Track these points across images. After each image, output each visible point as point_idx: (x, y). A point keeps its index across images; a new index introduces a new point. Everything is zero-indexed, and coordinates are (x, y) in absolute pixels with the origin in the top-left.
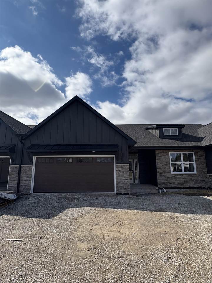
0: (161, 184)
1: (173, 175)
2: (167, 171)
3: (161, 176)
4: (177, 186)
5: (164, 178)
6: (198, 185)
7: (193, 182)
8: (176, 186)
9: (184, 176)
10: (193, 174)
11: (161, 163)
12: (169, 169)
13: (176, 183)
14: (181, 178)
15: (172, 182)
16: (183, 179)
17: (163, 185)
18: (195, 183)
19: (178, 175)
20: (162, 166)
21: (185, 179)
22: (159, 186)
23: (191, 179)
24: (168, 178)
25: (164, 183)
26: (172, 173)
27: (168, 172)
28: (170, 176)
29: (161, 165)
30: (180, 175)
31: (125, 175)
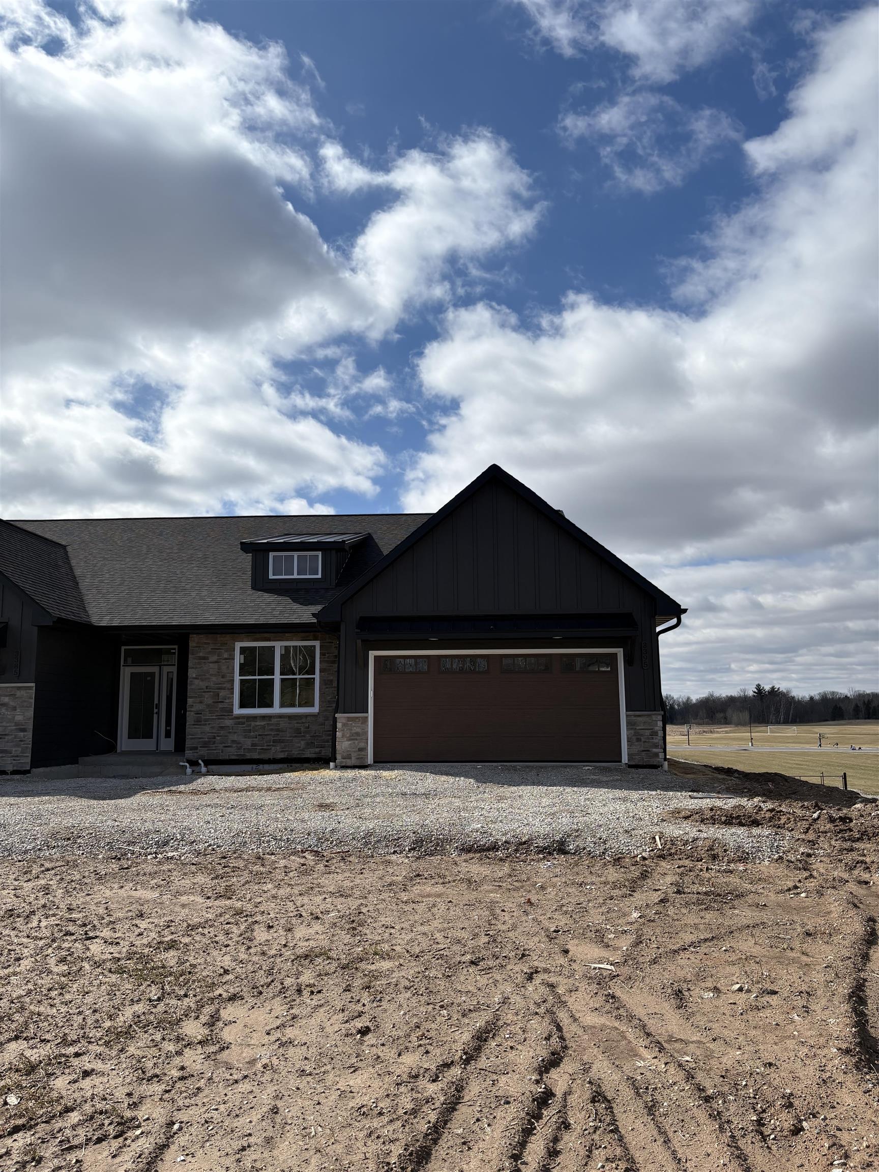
0: (196, 748)
1: (238, 717)
2: (220, 705)
3: (198, 722)
4: (249, 756)
5: (207, 729)
6: (317, 750)
7: (303, 743)
8: (244, 755)
9: (274, 721)
10: (306, 716)
11: (202, 680)
12: (229, 698)
13: (248, 743)
14: (263, 727)
15: (233, 741)
16: (272, 730)
17: (202, 753)
18: (310, 745)
19: (254, 718)
20: (207, 687)
21: (278, 730)
22: (189, 754)
23: (298, 731)
24: (222, 727)
25: (205, 745)
26: (238, 711)
27: (223, 709)
28: (228, 722)
29: (203, 684)
30: (264, 717)
31: (19, 718)
